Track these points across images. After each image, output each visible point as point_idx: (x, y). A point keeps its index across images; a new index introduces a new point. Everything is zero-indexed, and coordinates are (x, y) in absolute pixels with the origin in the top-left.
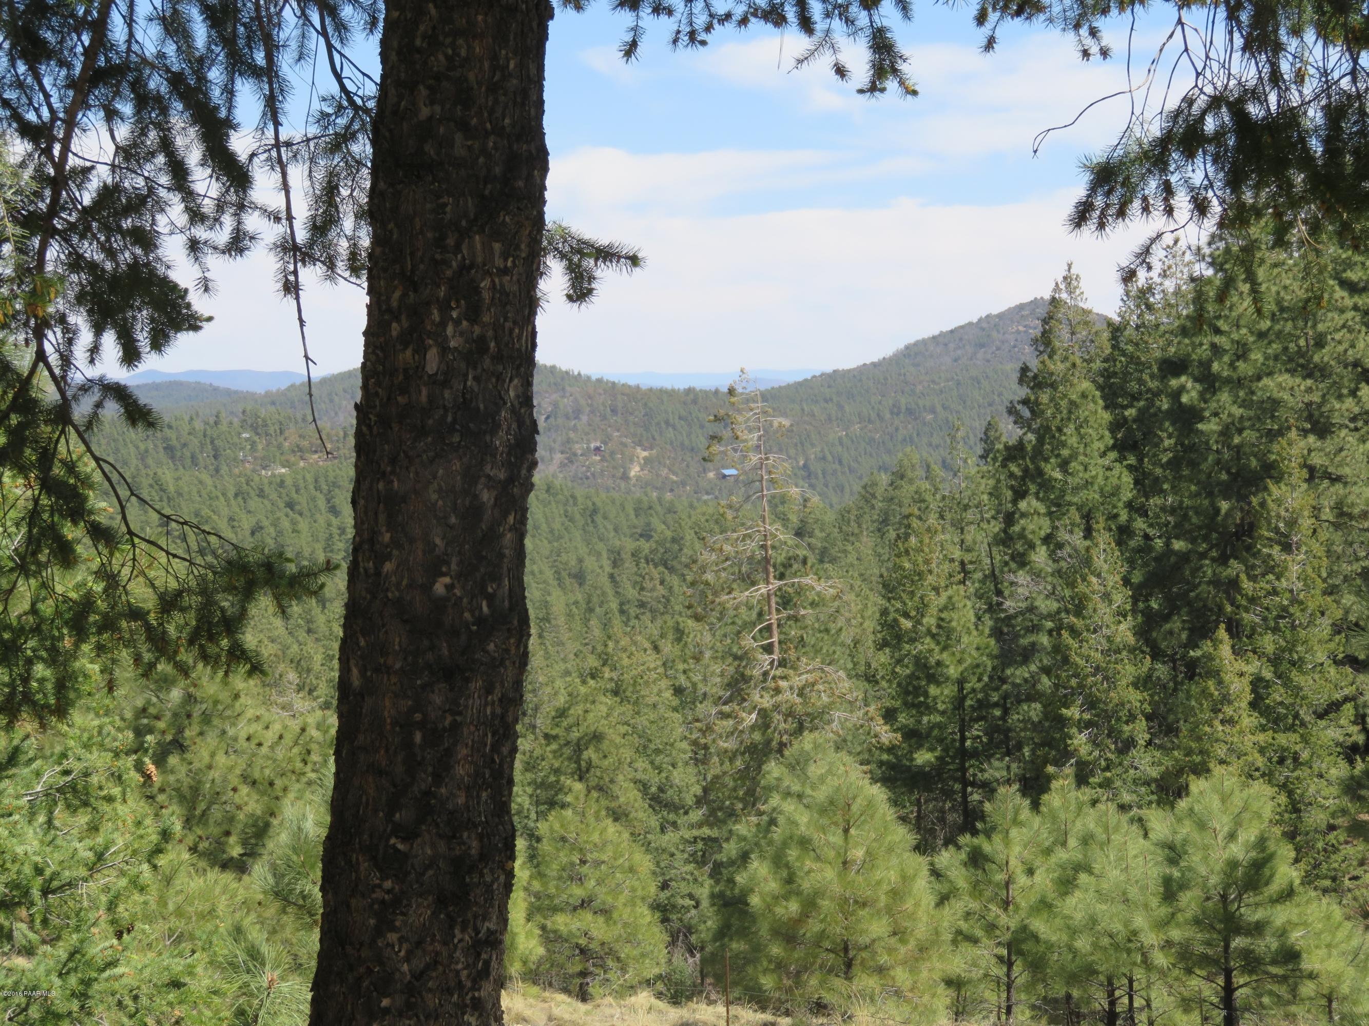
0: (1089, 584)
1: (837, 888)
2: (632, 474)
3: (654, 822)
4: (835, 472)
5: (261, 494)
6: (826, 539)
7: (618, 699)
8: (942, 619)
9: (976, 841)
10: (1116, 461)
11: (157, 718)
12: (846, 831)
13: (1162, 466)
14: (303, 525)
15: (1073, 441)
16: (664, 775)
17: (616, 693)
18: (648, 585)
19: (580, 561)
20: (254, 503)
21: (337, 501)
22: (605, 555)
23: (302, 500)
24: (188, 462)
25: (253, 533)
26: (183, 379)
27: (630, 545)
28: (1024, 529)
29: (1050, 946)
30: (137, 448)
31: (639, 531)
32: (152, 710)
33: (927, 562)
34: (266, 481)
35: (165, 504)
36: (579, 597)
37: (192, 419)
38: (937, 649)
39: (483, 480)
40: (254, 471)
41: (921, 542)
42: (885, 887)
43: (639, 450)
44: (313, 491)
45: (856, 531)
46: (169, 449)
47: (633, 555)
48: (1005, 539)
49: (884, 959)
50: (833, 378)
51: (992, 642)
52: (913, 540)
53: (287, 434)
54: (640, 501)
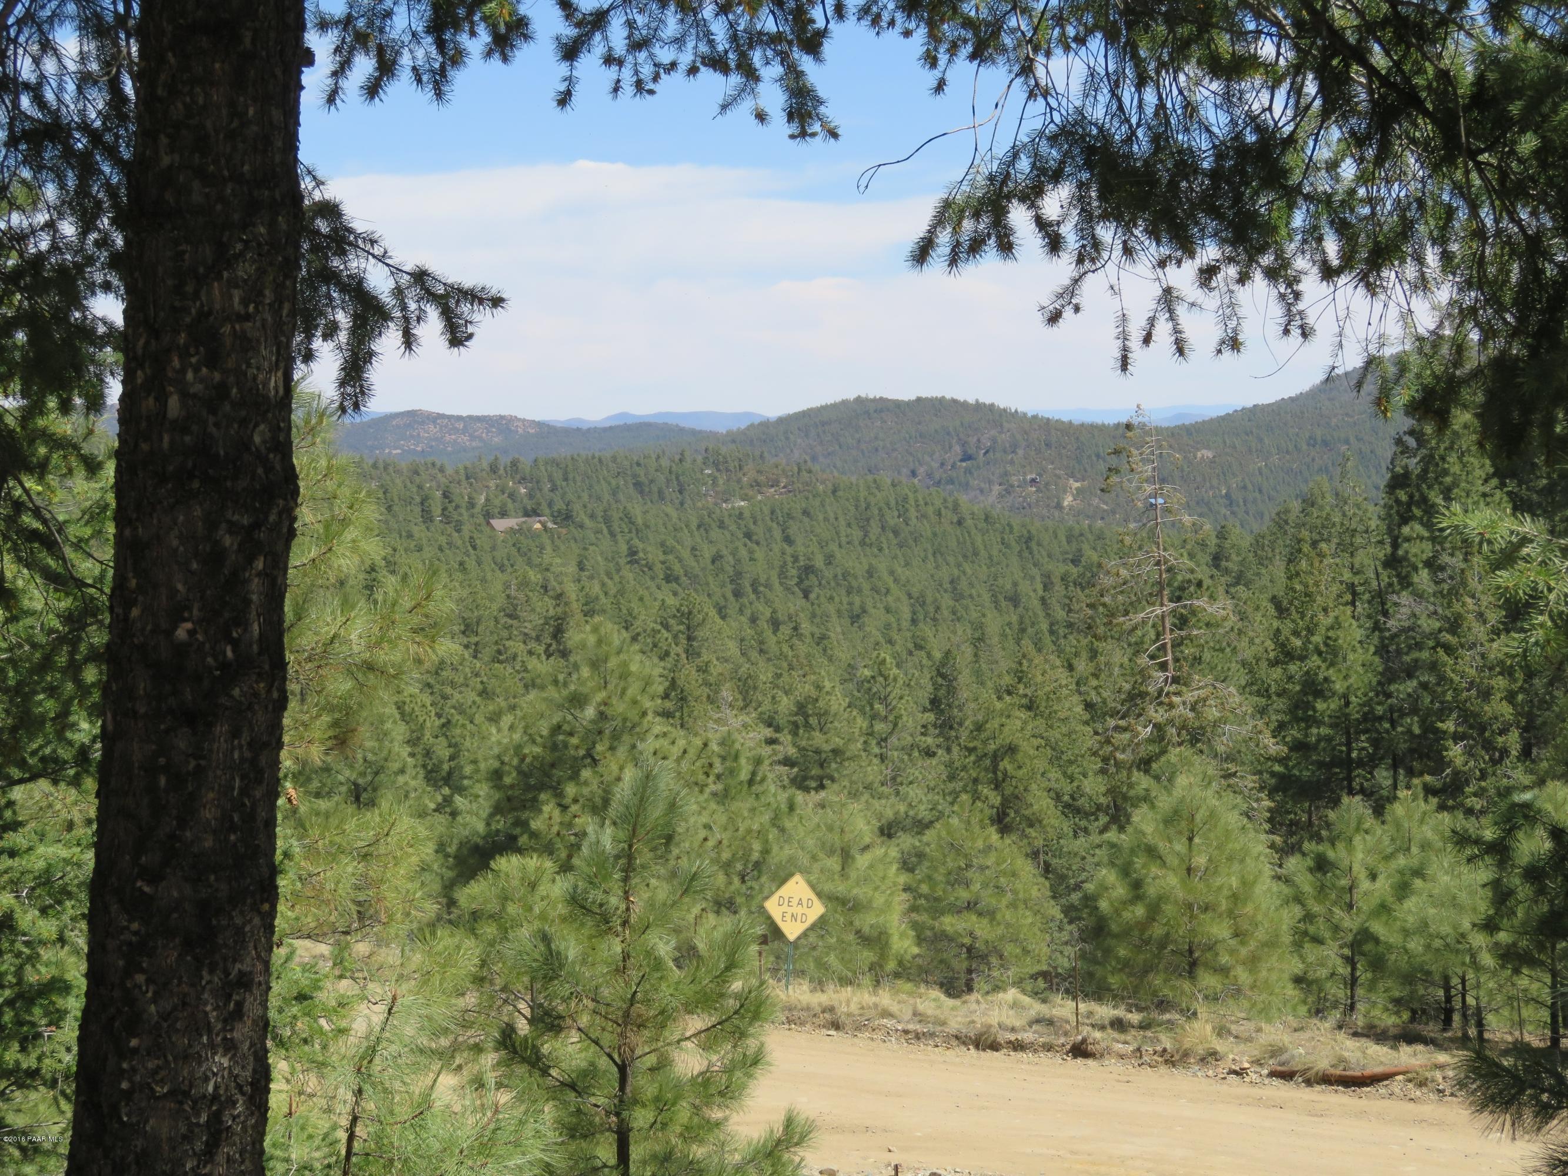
0: (1464, 604)
1: (1180, 894)
2: (1066, 503)
3: (1066, 827)
4: (1255, 501)
5: (722, 525)
6: (1242, 563)
7: (1032, 714)
8: (1328, 638)
9: (1321, 848)
10: (1496, 488)
11: (571, 734)
12: (1190, 839)
13: (1537, 492)
14: (759, 554)
15: (1456, 469)
16: (1075, 784)
17: (1029, 708)
18: (1075, 606)
19: (1015, 584)
20: (715, 533)
21: (791, 532)
22: (1038, 579)
23: (759, 531)
24: (655, 496)
25: (713, 562)
26: (652, 420)
27: (1062, 568)
28: (1407, 552)
29: (1389, 947)
30: (609, 484)
31: (1070, 557)
32: (566, 727)
33: (1317, 584)
34: (726, 513)
35: (633, 535)
36: (1014, 619)
37: (658, 457)
38: (1324, 666)
39: (224, 526)
40: (716, 504)
41: (1312, 565)
42: (1226, 892)
43: (1071, 481)
44: (769, 523)
45: (1270, 555)
46: (638, 485)
47: (1062, 579)
48: (1393, 562)
49: (1224, 959)
50: (1254, 413)
51: (1377, 659)
52: (1304, 564)
53: (745, 469)
54: (1071, 529)
